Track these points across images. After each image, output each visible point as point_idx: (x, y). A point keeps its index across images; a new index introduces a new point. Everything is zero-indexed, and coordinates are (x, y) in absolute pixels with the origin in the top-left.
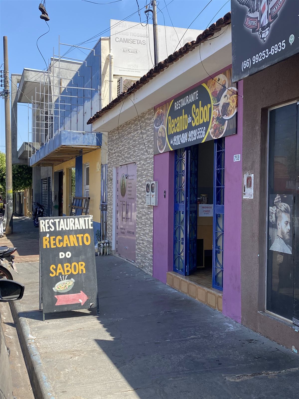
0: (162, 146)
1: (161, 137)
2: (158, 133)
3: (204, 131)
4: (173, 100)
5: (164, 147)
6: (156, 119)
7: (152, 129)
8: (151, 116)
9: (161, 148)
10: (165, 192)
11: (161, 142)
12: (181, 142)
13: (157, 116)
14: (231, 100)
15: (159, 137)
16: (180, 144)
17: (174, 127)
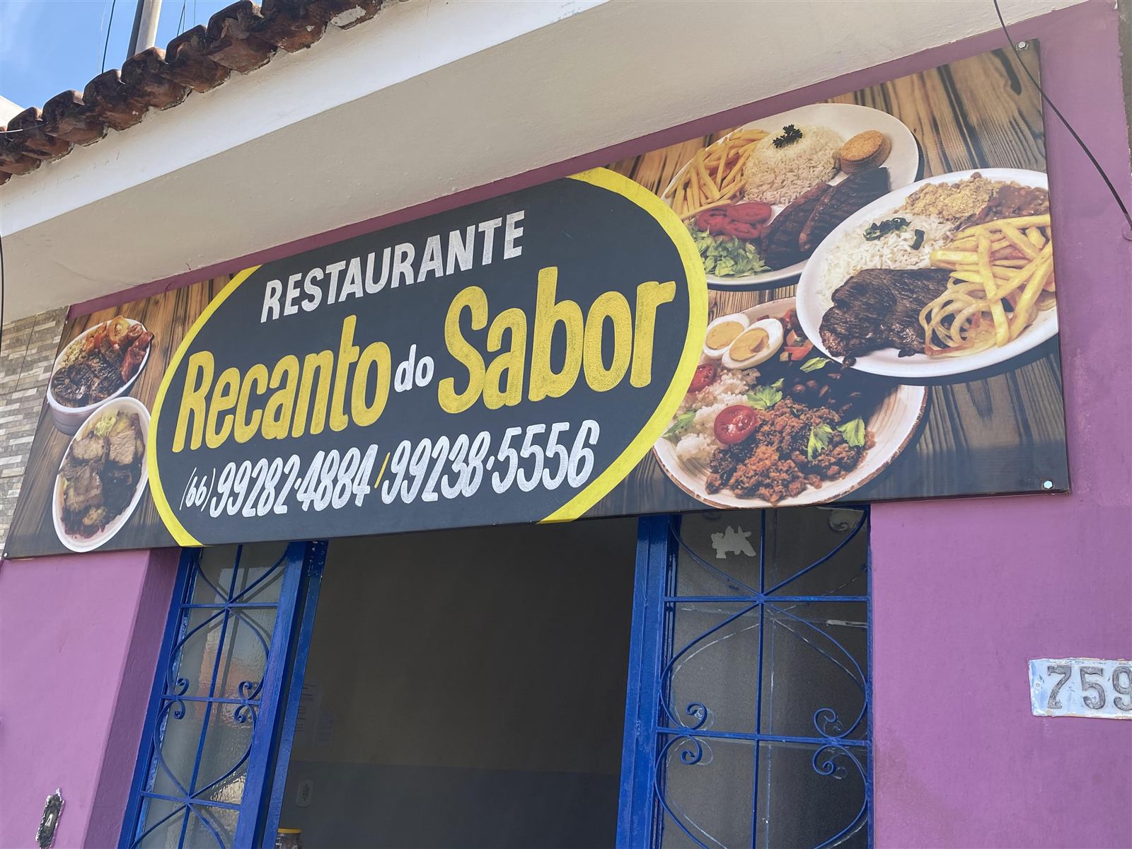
0: (95, 515)
1: (98, 459)
2: (78, 436)
3: (586, 444)
4: (259, 266)
5: (107, 520)
6: (72, 367)
7: (20, 417)
8: (34, 351)
9: (87, 521)
10: (55, 806)
11: (87, 490)
12: (291, 500)
13: (81, 351)
14: (975, 249)
15: (76, 462)
16: (281, 509)
17: (235, 408)
